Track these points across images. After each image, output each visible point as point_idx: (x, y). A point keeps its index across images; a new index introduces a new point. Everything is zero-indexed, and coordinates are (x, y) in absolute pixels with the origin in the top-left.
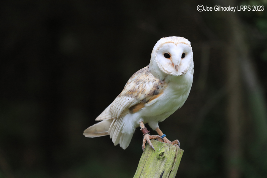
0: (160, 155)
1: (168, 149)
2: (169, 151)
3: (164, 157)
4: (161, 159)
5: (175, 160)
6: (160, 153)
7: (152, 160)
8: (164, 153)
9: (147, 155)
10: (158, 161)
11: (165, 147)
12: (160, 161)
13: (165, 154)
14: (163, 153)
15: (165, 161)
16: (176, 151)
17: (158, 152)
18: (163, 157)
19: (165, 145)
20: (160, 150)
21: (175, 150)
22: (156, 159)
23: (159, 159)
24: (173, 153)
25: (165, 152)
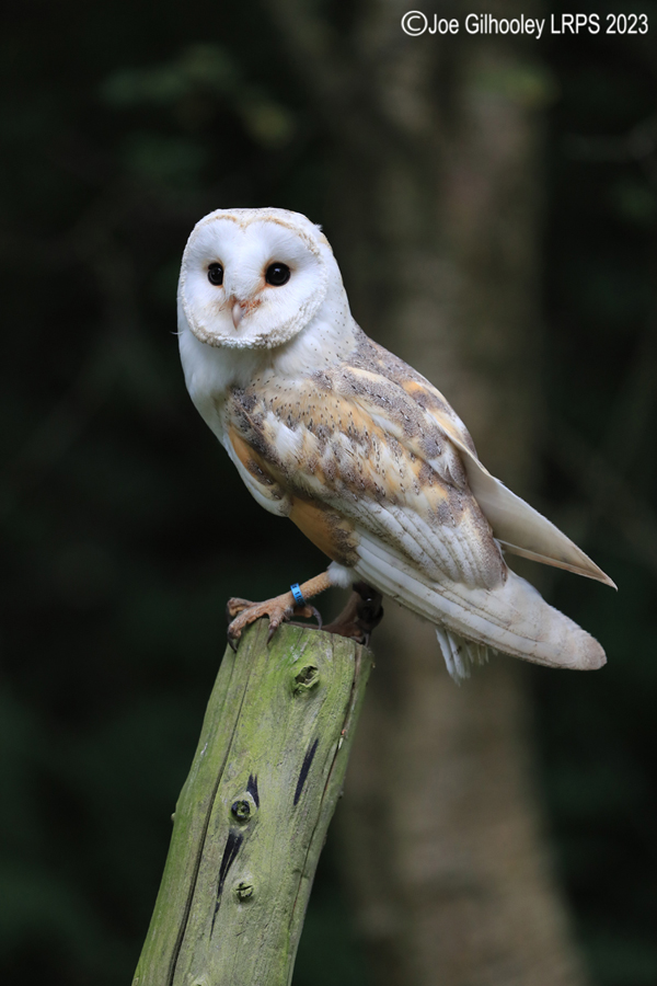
0: (299, 679)
1: (328, 653)
2: (330, 661)
3: (316, 685)
4: (304, 695)
5: (351, 696)
6: (299, 669)
7: (268, 701)
8: (316, 669)
9: (243, 682)
10: (294, 701)
11: (315, 644)
12: (299, 701)
13: (317, 672)
14: (311, 669)
15: (318, 699)
16: (356, 657)
17: (290, 665)
18: (310, 685)
19: (314, 637)
20: (296, 657)
21: (351, 657)
22: (283, 692)
23: (296, 692)
24: (345, 669)
25: (319, 666)
